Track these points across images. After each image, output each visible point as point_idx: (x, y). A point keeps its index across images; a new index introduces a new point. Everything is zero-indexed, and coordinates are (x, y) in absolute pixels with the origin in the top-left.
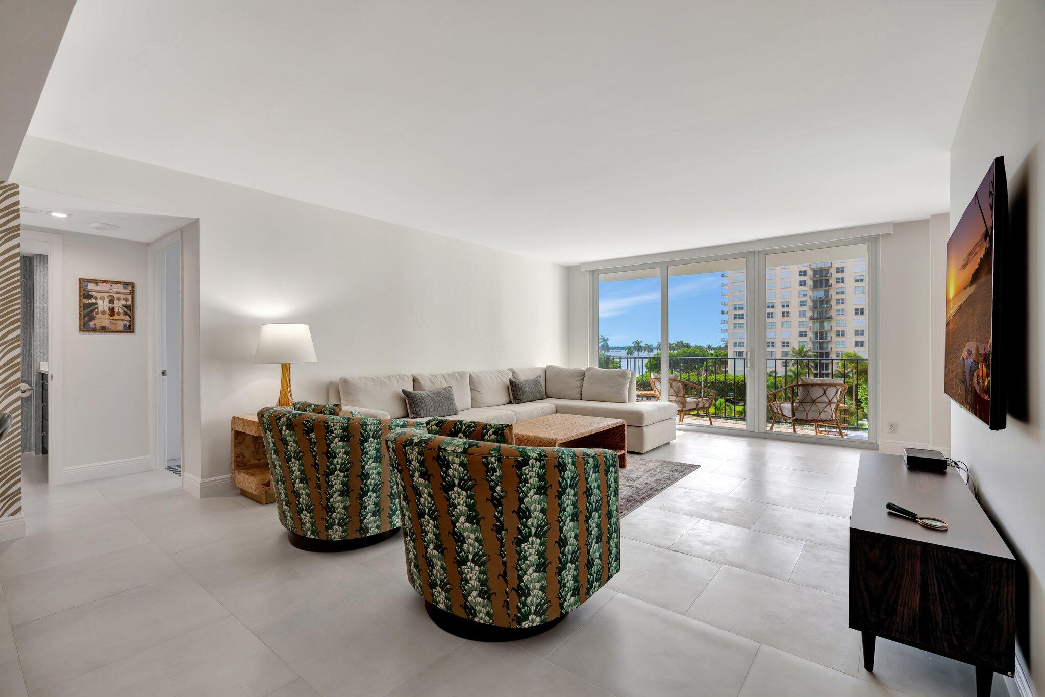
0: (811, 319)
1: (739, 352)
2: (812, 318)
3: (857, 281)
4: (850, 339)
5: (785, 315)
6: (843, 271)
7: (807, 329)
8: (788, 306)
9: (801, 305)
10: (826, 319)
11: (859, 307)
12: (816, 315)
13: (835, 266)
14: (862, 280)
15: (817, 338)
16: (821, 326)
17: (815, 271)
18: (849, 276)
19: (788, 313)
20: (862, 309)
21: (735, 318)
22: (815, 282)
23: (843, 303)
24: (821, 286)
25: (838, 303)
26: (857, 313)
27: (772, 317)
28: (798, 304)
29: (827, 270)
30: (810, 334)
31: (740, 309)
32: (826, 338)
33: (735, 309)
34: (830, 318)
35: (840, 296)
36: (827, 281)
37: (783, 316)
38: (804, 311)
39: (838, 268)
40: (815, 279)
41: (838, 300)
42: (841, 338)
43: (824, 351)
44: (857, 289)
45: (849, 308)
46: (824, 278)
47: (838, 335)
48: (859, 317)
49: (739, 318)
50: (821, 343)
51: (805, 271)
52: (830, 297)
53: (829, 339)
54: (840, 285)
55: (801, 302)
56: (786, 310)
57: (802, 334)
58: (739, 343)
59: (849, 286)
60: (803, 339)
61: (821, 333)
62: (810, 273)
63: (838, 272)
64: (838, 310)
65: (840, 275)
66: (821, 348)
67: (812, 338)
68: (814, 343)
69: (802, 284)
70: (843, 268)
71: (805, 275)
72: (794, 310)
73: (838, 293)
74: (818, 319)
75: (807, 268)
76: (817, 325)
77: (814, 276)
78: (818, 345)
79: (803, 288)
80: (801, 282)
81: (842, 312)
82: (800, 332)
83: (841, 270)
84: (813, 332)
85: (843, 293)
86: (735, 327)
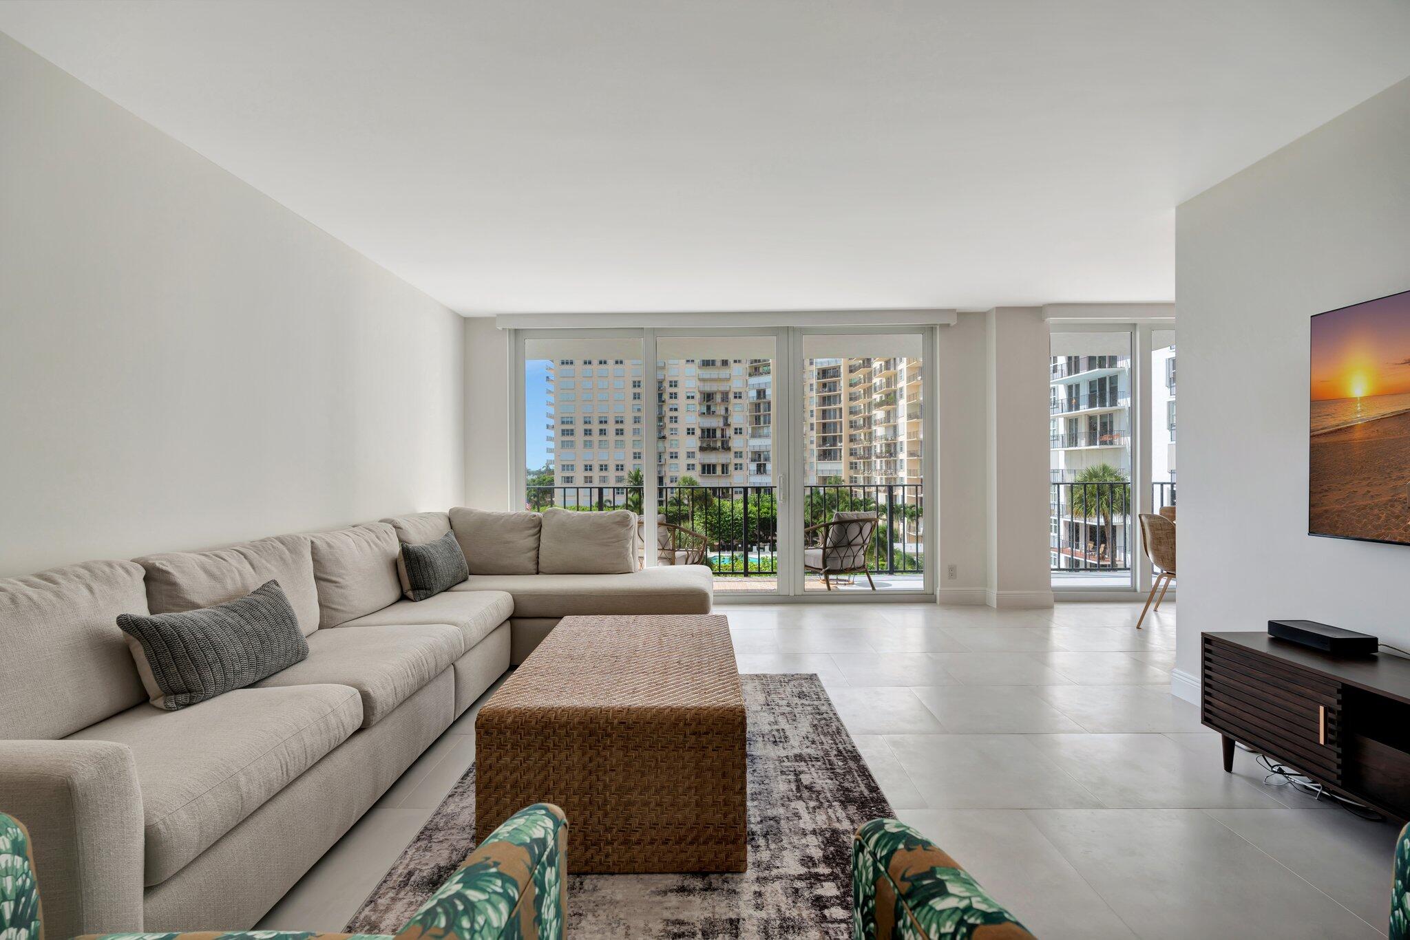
1: (568, 478)
3: (688, 397)
4: (683, 461)
5: (620, 432)
6: (676, 386)
7: (642, 450)
8: (622, 422)
9: (635, 422)
10: (663, 438)
11: (691, 427)
13: (668, 379)
14: (693, 397)
18: (681, 392)
19: (622, 430)
20: (693, 429)
21: (563, 434)
23: (676, 422)
25: (671, 422)
26: (689, 433)
27: (605, 434)
28: (632, 421)
29: (661, 383)
30: (645, 456)
31: (568, 423)
32: (660, 461)
33: (563, 423)
34: (666, 438)
35: (674, 414)
36: (661, 395)
37: (617, 434)
38: (639, 429)
39: (671, 382)
41: (671, 418)
42: (674, 461)
44: (690, 406)
45: (682, 427)
47: (672, 457)
48: (691, 437)
49: (568, 434)
51: (639, 382)
52: (663, 413)
53: (663, 462)
54: (673, 401)
55: (635, 418)
56: (620, 426)
57: (637, 456)
58: (568, 466)
59: (681, 402)
60: (638, 461)
63: (671, 386)
64: (672, 429)
65: (673, 390)
69: (636, 396)
70: (676, 382)
71: (639, 386)
72: (628, 426)
73: (671, 410)
75: (641, 379)
79: (637, 402)
80: (635, 394)
81: (674, 431)
82: (635, 453)
83: (674, 384)
85: (676, 410)
86: (563, 446)
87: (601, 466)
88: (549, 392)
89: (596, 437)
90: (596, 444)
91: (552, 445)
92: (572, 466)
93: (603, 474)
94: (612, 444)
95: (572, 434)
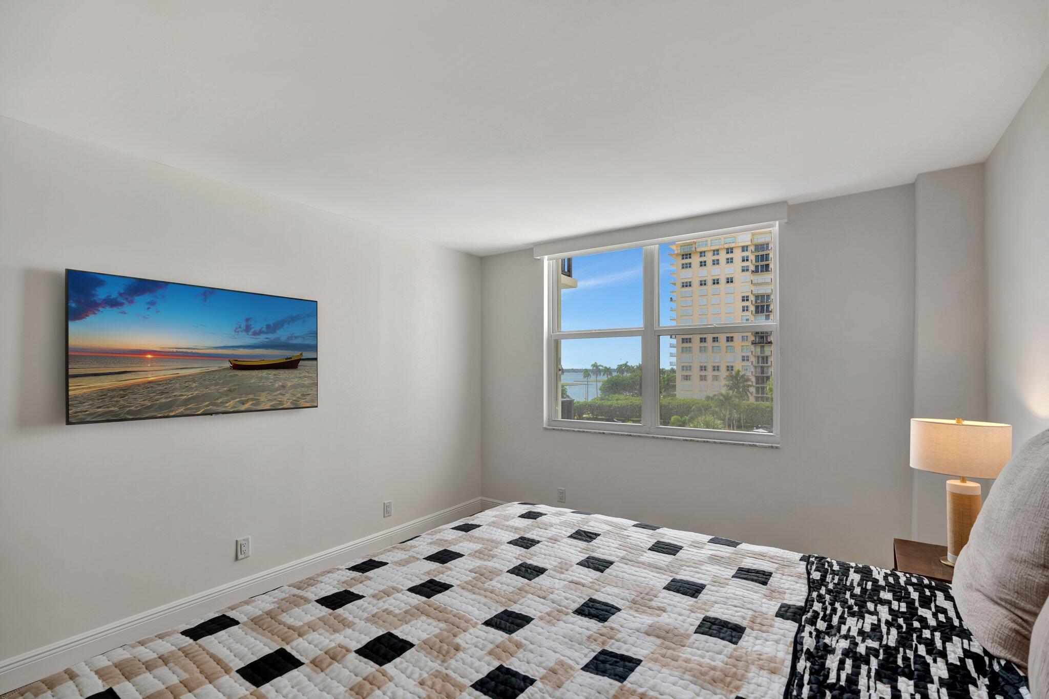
0: (752, 343)
2: (754, 343)
5: (730, 339)
7: (749, 354)
10: (766, 343)
12: (757, 339)
15: (758, 363)
16: (762, 351)
17: (757, 297)
19: (732, 338)
21: (683, 342)
22: (757, 307)
24: (762, 311)
27: (717, 341)
29: (768, 296)
30: (752, 359)
31: (686, 333)
32: (767, 363)
33: (683, 333)
34: (771, 343)
36: (768, 306)
37: (728, 341)
38: (747, 336)
40: (757, 304)
43: (765, 375)
46: (765, 304)
49: (687, 342)
50: (762, 368)
51: (747, 297)
53: (769, 364)
56: (730, 335)
57: (745, 359)
58: (686, 367)
60: (746, 363)
61: (763, 358)
62: (752, 298)
66: (762, 372)
67: (754, 363)
68: (755, 367)
69: (745, 309)
71: (747, 300)
74: (759, 343)
75: (749, 294)
76: (758, 349)
77: (756, 302)
78: (759, 370)
79: (746, 313)
80: (743, 307)
82: (743, 357)
84: (755, 356)
86: (682, 351)
87: (714, 367)
88: (672, 310)
89: (709, 343)
90: (710, 349)
91: (674, 350)
92: (690, 367)
93: (716, 373)
94: (723, 349)
95: (690, 342)
